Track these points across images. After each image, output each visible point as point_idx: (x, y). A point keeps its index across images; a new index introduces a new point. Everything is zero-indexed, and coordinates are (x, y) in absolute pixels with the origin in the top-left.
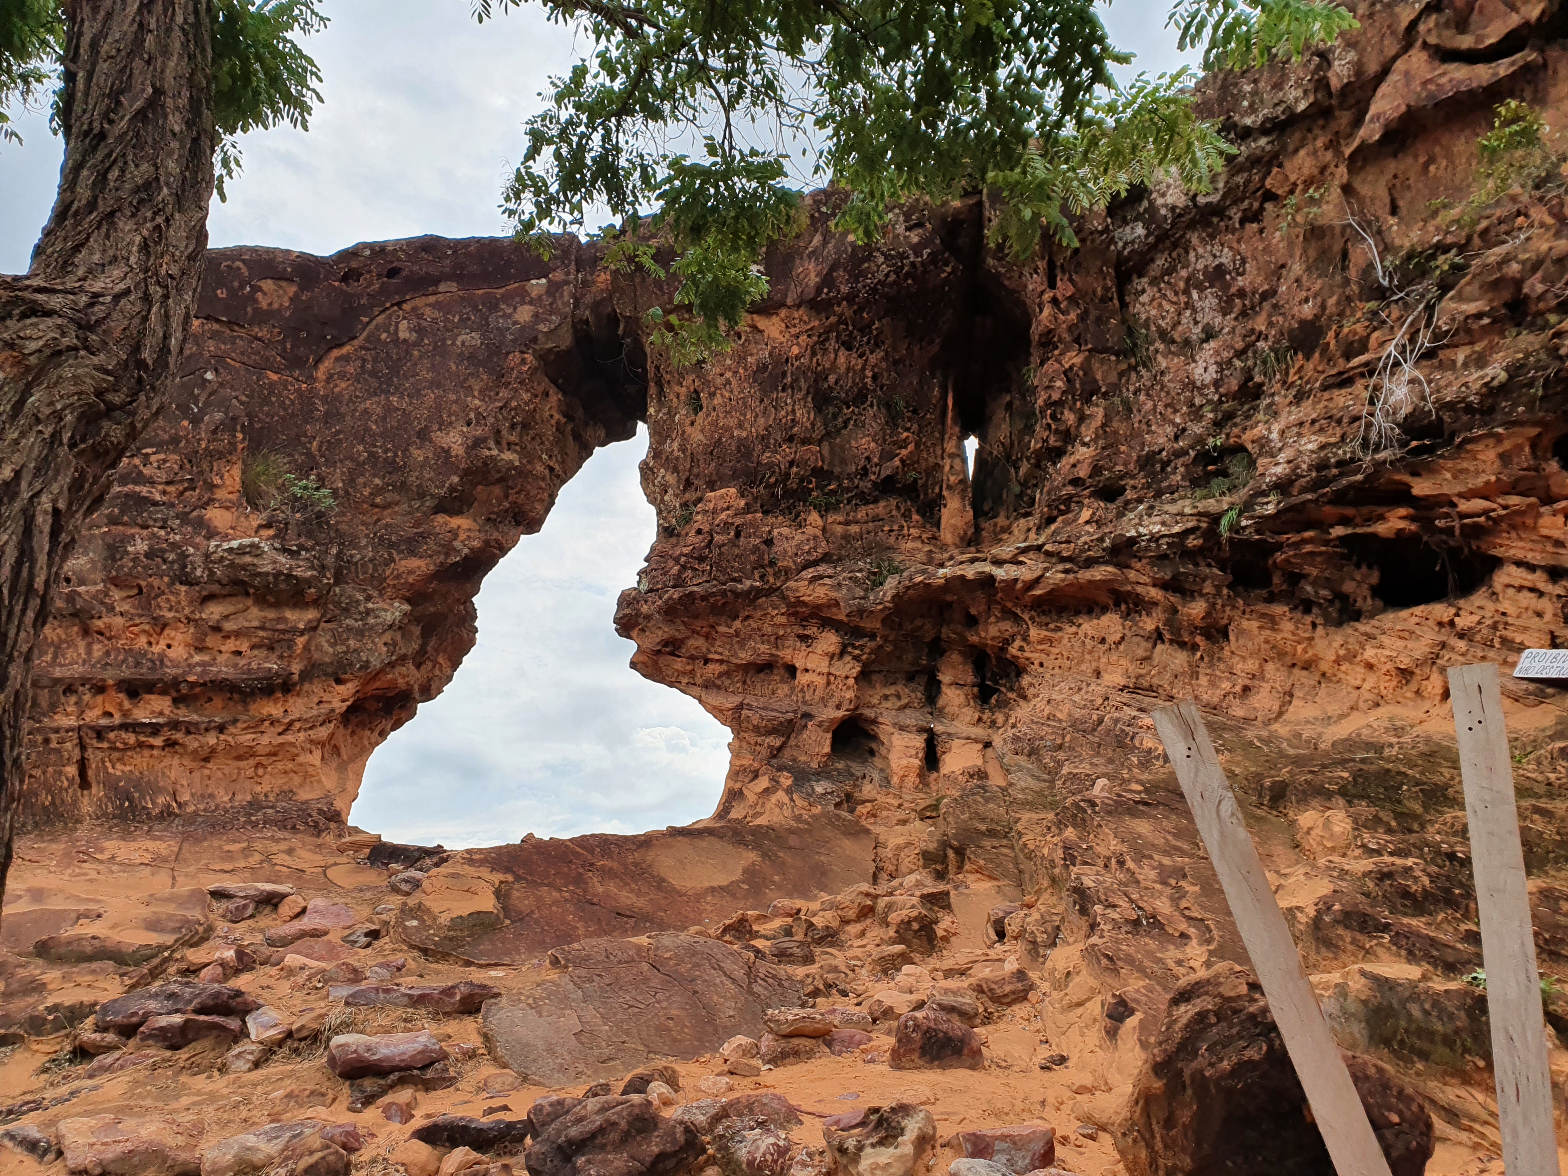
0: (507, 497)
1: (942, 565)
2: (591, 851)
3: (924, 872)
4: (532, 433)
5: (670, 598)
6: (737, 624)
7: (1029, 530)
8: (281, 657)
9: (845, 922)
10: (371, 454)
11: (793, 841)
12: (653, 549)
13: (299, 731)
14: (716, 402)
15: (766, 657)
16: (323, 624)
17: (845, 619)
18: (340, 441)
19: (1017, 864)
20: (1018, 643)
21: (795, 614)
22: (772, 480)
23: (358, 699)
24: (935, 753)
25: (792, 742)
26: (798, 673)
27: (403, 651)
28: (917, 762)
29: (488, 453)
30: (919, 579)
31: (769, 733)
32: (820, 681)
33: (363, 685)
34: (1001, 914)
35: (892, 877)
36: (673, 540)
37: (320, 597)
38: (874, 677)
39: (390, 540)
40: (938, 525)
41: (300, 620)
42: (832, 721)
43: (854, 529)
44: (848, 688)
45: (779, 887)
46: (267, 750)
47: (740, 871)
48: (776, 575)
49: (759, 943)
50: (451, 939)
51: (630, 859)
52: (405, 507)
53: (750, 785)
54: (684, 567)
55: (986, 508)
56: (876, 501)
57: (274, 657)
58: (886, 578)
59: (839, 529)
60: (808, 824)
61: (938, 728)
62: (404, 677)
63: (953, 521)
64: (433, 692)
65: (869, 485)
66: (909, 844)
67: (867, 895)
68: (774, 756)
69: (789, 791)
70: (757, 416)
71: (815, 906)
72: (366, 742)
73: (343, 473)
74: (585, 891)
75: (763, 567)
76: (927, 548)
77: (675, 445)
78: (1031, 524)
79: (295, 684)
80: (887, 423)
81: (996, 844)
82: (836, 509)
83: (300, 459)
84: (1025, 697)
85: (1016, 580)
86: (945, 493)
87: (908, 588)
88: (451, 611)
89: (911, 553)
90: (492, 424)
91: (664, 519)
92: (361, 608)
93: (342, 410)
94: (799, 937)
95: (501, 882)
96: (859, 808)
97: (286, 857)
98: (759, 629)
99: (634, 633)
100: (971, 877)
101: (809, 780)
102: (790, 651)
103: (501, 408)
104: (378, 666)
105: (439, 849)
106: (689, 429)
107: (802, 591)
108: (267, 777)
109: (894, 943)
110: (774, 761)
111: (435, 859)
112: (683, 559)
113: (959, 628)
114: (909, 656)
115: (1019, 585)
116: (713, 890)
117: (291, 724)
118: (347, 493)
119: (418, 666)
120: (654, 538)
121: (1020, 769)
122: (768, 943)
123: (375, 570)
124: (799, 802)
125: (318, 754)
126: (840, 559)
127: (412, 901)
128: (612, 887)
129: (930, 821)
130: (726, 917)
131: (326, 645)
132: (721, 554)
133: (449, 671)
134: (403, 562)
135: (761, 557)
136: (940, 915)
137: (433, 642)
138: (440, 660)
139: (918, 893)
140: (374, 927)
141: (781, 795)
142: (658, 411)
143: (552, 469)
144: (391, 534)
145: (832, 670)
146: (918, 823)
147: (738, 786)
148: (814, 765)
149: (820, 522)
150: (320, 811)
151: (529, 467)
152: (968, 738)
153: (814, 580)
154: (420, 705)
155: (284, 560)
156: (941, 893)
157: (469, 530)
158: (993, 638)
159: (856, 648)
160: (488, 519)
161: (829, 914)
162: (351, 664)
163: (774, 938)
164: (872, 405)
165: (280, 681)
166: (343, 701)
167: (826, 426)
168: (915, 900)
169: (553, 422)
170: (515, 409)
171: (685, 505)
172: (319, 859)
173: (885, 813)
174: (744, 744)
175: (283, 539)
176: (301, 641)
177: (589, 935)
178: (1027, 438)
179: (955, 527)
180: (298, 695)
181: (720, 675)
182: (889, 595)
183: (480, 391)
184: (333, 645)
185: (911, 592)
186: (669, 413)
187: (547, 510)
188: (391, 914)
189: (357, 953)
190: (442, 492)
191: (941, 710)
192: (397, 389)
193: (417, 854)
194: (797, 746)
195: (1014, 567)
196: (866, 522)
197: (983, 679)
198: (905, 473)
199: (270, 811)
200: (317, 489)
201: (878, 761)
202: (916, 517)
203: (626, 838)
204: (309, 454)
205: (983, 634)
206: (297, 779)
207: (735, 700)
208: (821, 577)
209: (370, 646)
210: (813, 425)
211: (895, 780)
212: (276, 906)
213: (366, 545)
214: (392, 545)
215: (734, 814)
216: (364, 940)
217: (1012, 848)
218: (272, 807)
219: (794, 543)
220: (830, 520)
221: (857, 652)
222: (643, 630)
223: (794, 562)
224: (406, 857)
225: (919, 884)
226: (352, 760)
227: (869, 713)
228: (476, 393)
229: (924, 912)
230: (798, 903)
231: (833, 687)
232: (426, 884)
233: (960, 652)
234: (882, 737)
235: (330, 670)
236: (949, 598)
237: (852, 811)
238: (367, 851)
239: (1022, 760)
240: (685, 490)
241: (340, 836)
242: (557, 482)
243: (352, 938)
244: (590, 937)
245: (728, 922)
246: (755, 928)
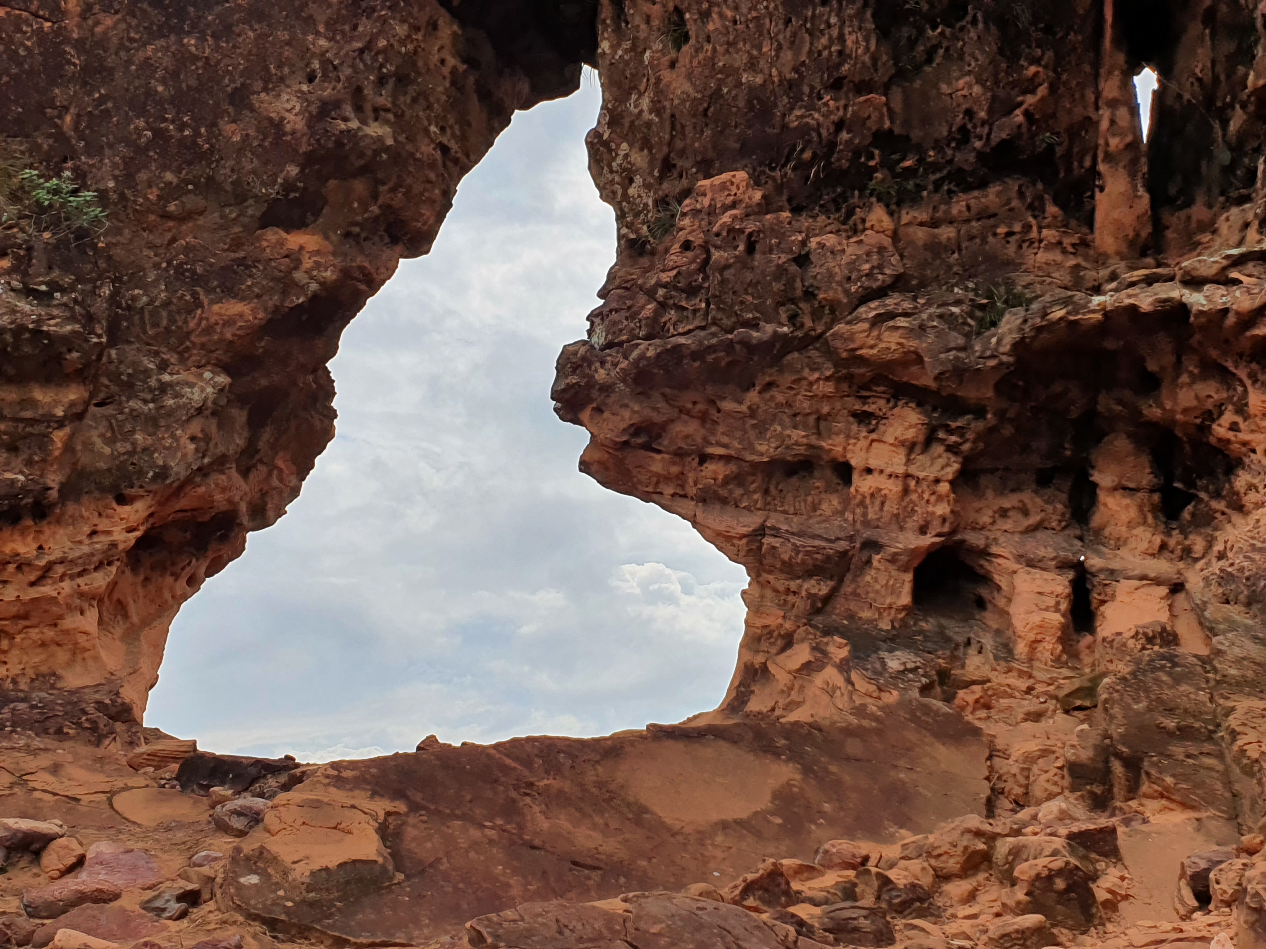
0: (375, 196)
1: (1097, 290)
2: (528, 763)
3: (1072, 797)
4: (412, 90)
5: (642, 357)
6: (753, 396)
7: (1246, 225)
8: (29, 463)
9: (943, 877)
10: (159, 134)
11: (853, 747)
12: (611, 276)
13: (62, 578)
14: (711, 27)
15: (802, 450)
16: (92, 409)
17: (933, 385)
18: (107, 113)
19: (1228, 784)
20: (1228, 417)
21: (849, 378)
22: (807, 155)
23: (153, 527)
24: (1088, 603)
25: (848, 588)
26: (855, 477)
27: (221, 449)
28: (1057, 619)
29: (343, 126)
30: (1058, 313)
31: (809, 574)
32: (892, 488)
33: (160, 504)
34: (1203, 865)
35: (1019, 805)
36: (645, 261)
37: (87, 365)
38: (984, 480)
39: (194, 272)
40: (1090, 223)
41: (56, 403)
42: (913, 552)
43: (947, 233)
44: (940, 498)
45: (832, 822)
46: (14, 610)
47: (768, 797)
48: (816, 315)
49: (802, 911)
50: (312, 904)
51: (590, 777)
52: (215, 217)
53: (781, 658)
54: (663, 306)
55: (1172, 190)
56: (983, 185)
57: (18, 462)
58: (1001, 314)
59: (921, 234)
60: (877, 719)
61: (1094, 562)
62: (224, 490)
63: (1116, 214)
64: (271, 514)
65: (972, 157)
66: (1045, 752)
67: (978, 834)
68: (818, 611)
69: (844, 667)
70: (780, 47)
71: (892, 851)
72: (167, 595)
73: (115, 165)
74: (521, 827)
75: (793, 301)
76: (1072, 262)
77: (645, 103)
78: (1250, 216)
79: (53, 505)
80: (1001, 51)
81: (1193, 751)
82: (914, 199)
83: (45, 144)
84: (1240, 508)
85: (1225, 311)
86: (1102, 167)
87: (1039, 330)
88: (295, 384)
89: (1046, 270)
90: (349, 79)
91: (629, 226)
92: (153, 383)
93: (110, 61)
94: (868, 901)
95: (388, 814)
96: (961, 693)
97: (50, 778)
98: (789, 405)
99: (585, 415)
100: (1151, 807)
101: (877, 649)
102: (841, 439)
103: (361, 51)
104: (183, 474)
105: (288, 763)
106: (667, 75)
107: (861, 338)
108: (15, 652)
109: (1024, 912)
110: (819, 620)
111: (283, 778)
112: (661, 292)
113: (1128, 395)
114: (1041, 444)
115: (1231, 320)
116: (724, 826)
117: (49, 567)
118: (122, 196)
119: (245, 473)
120: (612, 259)
121: (1233, 626)
122: (817, 911)
123: (172, 320)
124: (862, 685)
125: (93, 614)
126: (923, 284)
127: (249, 845)
128: (563, 822)
129: (1080, 715)
130: (748, 869)
131: (98, 442)
132: (723, 282)
133: (294, 481)
134: (216, 308)
135: (790, 283)
136: (1101, 865)
137: (266, 435)
138: (280, 463)
139: (1063, 831)
140: (190, 887)
141: (831, 674)
142: (614, 47)
143: (445, 149)
144: (194, 262)
145: (913, 470)
146: (1060, 717)
147: (759, 659)
148: (885, 625)
149: (887, 223)
150: (100, 705)
151: (409, 147)
152: (1143, 578)
153: (879, 320)
154: (250, 535)
155: (27, 308)
156: (1101, 831)
157: (317, 252)
158: (1185, 411)
159: (951, 432)
160: (347, 235)
161: (916, 865)
162: (141, 473)
163: (826, 902)
164: (974, 22)
165: (30, 500)
166: (130, 530)
167: (896, 59)
168: (1059, 843)
169: (446, 71)
170: (384, 51)
171: (662, 202)
172: (100, 781)
173: (1004, 702)
174: (769, 593)
175: (25, 274)
176: (59, 437)
177: (529, 897)
178: (1241, 69)
179: (1119, 225)
180: (58, 522)
181: (726, 481)
182: (1008, 341)
183: (327, 25)
184: (110, 441)
185: (1044, 335)
186: (633, 48)
187: (440, 218)
188: (218, 865)
189: (166, 928)
190: (272, 192)
191: (1098, 532)
192: (193, 26)
193: (253, 771)
194: (855, 594)
195: (1222, 290)
196: (968, 221)
197: (1169, 479)
198: (1033, 136)
199: (22, 706)
200: (74, 192)
201: (991, 619)
202: (1052, 209)
203: (582, 744)
204: (60, 136)
205: (1168, 405)
206: (62, 656)
207: (752, 521)
208: (891, 316)
209: (168, 442)
210: (875, 59)
211: (1021, 648)
212: (37, 855)
213: (156, 281)
214: (197, 280)
215: (755, 705)
216: (175, 907)
217: (1220, 756)
218: (23, 700)
219: (845, 259)
220: (905, 219)
221: (953, 438)
222: (599, 410)
223: (847, 292)
224: (237, 777)
225: (1064, 816)
226: (146, 622)
227: (975, 539)
228: (321, 29)
229: (1074, 861)
230: (864, 847)
231: (914, 497)
232: (270, 819)
233: (1129, 436)
234: (997, 578)
235: (107, 482)
236: (1110, 344)
237: (949, 698)
238: (175, 767)
239: (1235, 612)
240: (661, 179)
241: (132, 744)
242: (455, 170)
243: (158, 904)
244: (530, 899)
245: (750, 877)
246: (795, 886)
